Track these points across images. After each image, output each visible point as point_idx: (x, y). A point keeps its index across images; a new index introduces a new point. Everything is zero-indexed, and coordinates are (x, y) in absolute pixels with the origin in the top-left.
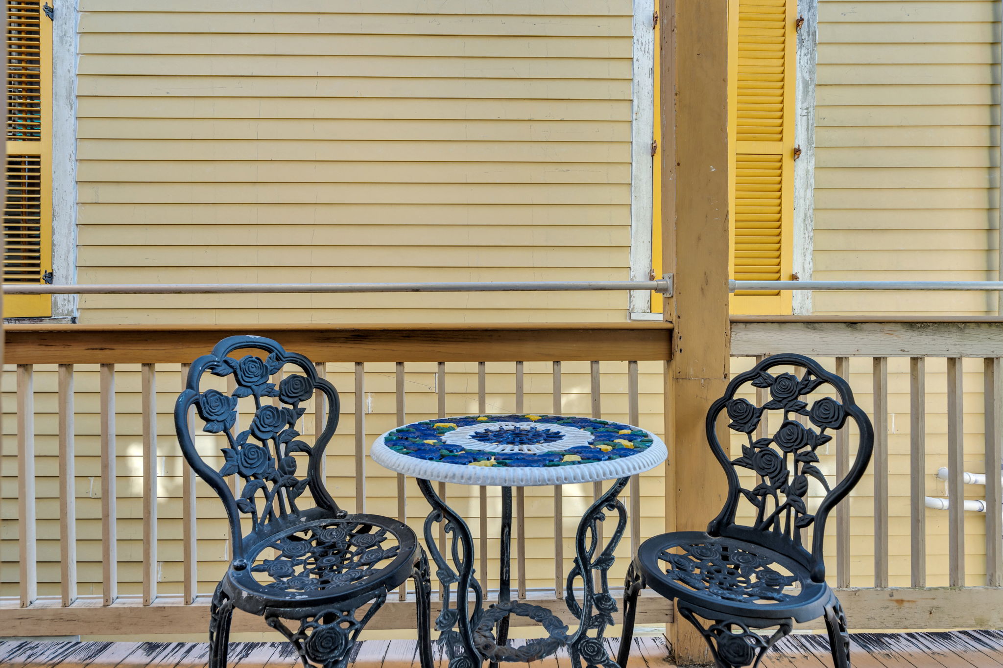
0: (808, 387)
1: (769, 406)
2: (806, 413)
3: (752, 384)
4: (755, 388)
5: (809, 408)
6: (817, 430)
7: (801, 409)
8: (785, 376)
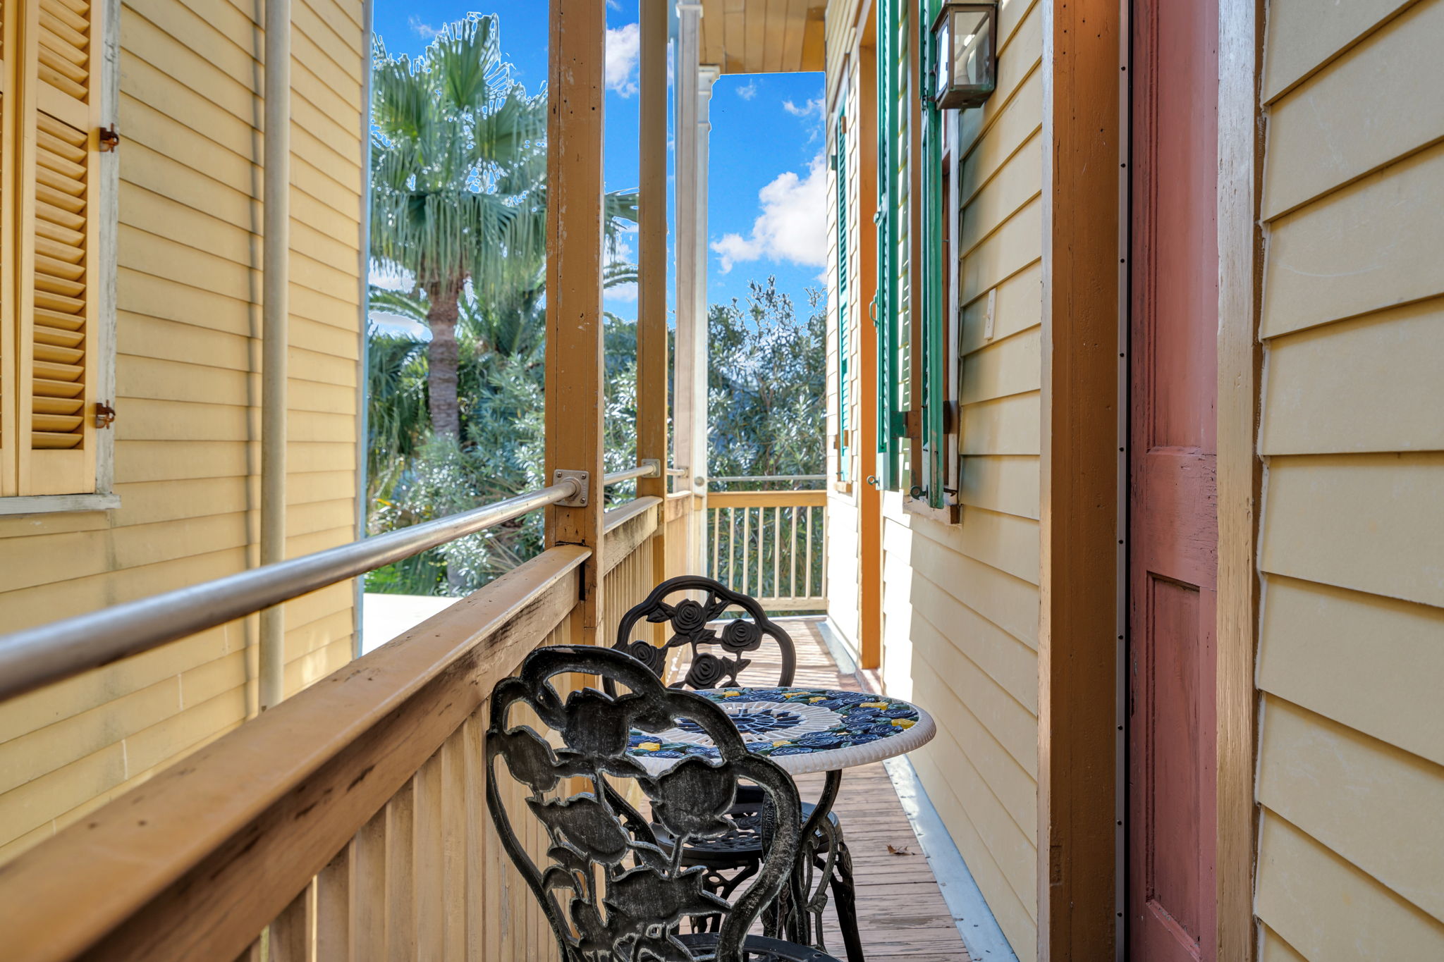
0: (713, 611)
1: (674, 643)
2: (716, 641)
3: (648, 620)
4: (652, 624)
5: (719, 635)
6: (733, 657)
7: (709, 638)
8: (686, 604)
